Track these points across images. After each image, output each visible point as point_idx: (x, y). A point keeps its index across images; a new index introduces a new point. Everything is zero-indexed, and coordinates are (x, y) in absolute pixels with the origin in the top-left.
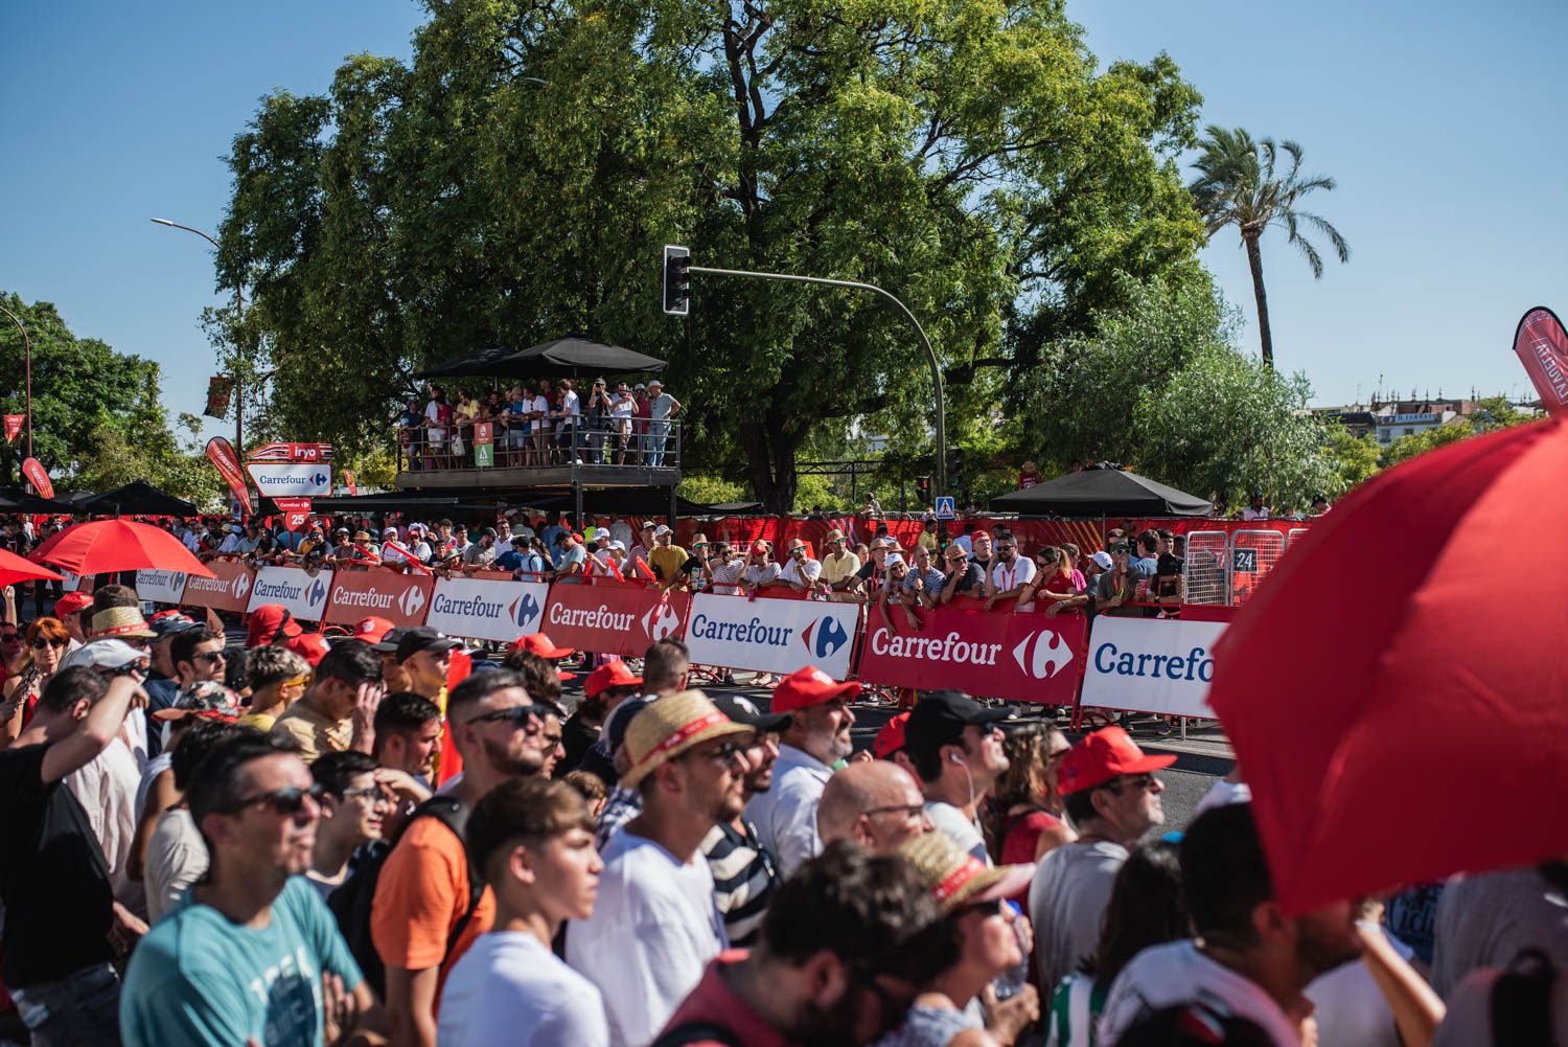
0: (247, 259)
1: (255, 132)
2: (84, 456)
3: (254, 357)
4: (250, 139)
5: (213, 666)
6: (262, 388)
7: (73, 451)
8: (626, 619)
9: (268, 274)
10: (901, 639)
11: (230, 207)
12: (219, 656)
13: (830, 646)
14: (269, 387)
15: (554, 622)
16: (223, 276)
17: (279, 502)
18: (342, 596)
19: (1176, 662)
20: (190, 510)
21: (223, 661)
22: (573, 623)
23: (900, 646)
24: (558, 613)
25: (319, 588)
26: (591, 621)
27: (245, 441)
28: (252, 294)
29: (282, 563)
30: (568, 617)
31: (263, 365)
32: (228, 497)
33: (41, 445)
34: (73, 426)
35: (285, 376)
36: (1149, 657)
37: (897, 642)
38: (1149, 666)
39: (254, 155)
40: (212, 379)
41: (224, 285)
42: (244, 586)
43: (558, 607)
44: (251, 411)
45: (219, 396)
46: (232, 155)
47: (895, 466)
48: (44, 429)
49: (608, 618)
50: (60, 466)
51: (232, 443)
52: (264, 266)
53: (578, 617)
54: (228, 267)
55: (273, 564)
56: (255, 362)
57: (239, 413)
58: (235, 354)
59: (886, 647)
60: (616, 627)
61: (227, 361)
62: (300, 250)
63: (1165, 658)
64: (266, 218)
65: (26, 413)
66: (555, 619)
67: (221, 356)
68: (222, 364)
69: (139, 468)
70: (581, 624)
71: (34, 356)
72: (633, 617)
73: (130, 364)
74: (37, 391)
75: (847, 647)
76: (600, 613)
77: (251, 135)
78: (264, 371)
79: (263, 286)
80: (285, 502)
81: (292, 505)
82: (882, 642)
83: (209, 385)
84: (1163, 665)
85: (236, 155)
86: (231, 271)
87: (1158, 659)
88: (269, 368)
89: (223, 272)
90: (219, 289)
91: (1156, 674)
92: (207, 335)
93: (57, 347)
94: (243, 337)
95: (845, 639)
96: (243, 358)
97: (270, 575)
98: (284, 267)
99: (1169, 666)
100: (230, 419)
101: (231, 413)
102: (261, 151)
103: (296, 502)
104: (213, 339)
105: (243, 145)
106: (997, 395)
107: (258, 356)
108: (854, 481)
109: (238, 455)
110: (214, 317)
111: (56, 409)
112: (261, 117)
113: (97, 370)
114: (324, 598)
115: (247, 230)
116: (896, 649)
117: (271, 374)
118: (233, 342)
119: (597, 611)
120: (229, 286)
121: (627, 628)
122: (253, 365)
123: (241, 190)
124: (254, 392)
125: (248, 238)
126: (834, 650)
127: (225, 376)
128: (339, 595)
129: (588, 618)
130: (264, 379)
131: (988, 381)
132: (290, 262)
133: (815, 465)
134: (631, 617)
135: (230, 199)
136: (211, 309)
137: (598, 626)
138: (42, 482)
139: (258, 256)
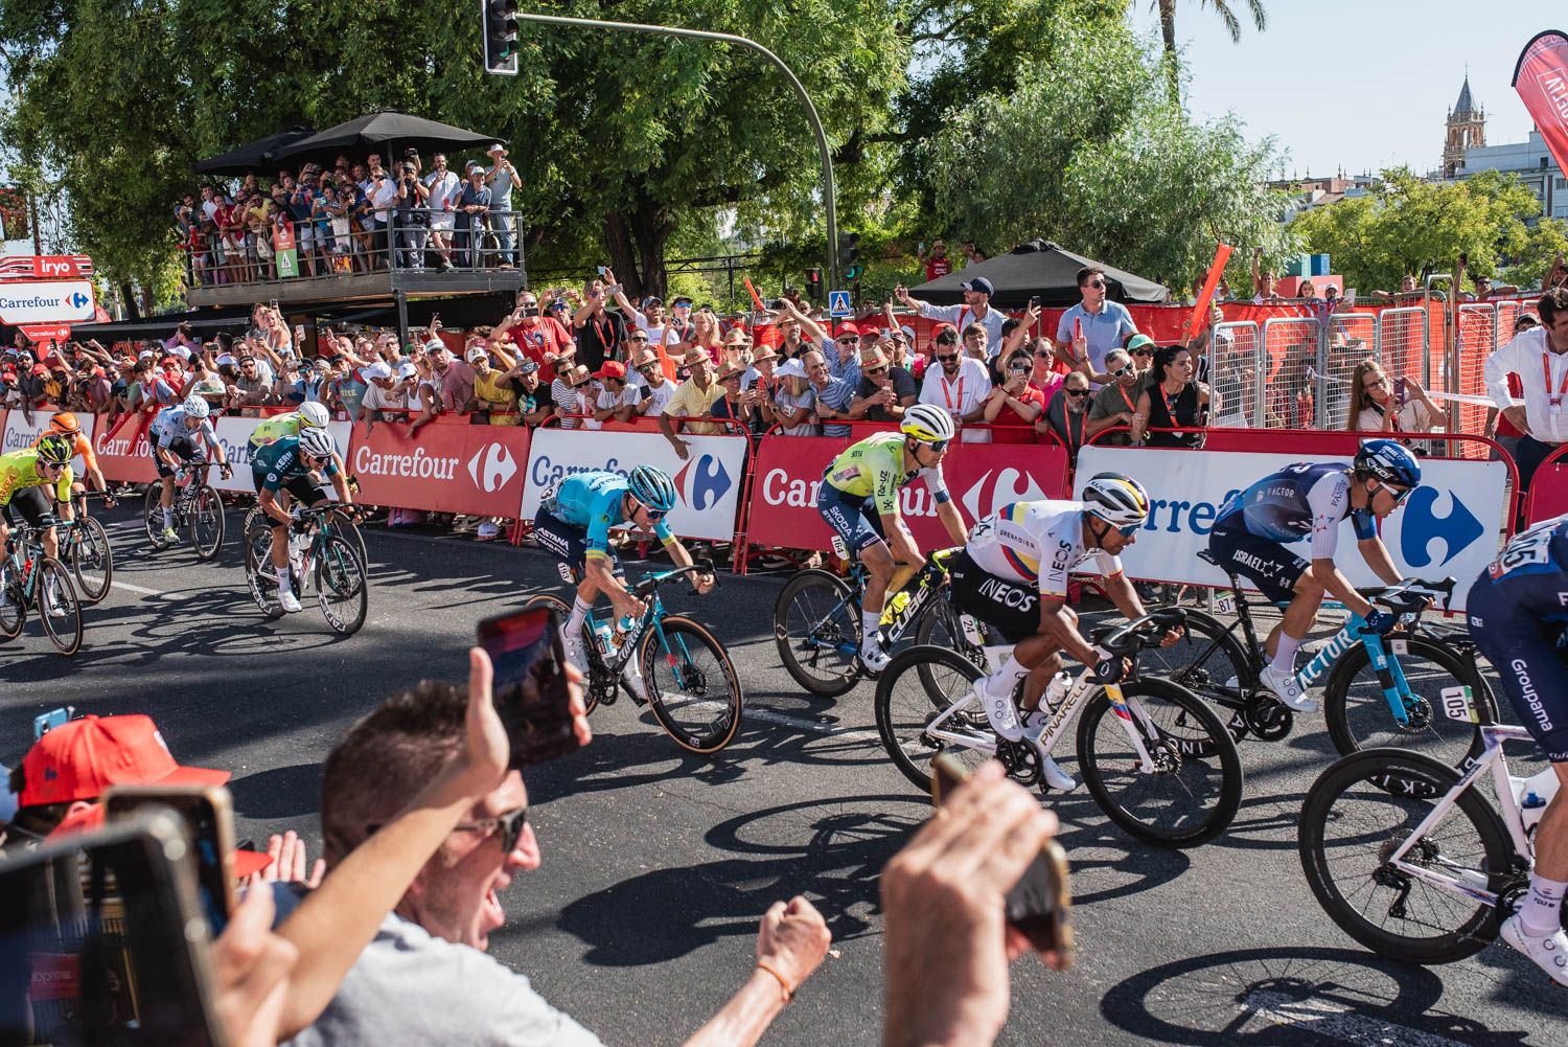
8: (448, 465)
10: (802, 483)
13: (709, 495)
15: (362, 472)
17: (28, 331)
19: (1204, 511)
22: (385, 472)
23: (802, 493)
24: (365, 460)
26: (406, 469)
30: (378, 464)
36: (1163, 504)
37: (798, 487)
38: (1163, 517)
43: (365, 452)
47: (776, 258)
49: (427, 463)
53: (390, 463)
59: (782, 494)
60: (437, 476)
63: (1186, 505)
66: (363, 467)
70: (394, 473)
72: (457, 461)
75: (731, 494)
76: (417, 458)
80: (35, 330)
81: (45, 334)
82: (777, 487)
84: (1184, 515)
87: (1176, 506)
91: (1174, 528)
95: (728, 484)
99: (1193, 516)
103: (50, 330)
106: (891, 175)
108: (731, 279)
116: (796, 498)
119: (412, 455)
121: (450, 477)
126: (715, 502)
129: (402, 465)
131: (879, 160)
133: (687, 262)
134: (454, 462)
137: (414, 474)
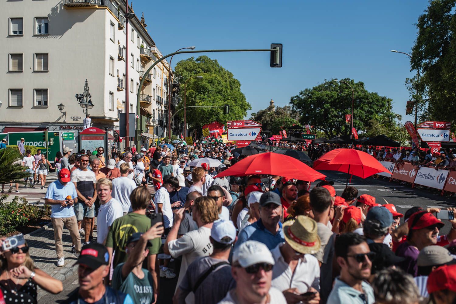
0: (422, 59)
1: (427, 13)
2: (368, 127)
3: (423, 94)
4: (425, 16)
5: (361, 264)
6: (425, 104)
7: (365, 125)
9: (429, 64)
11: (417, 41)
12: (366, 257)
14: (427, 105)
16: (413, 66)
17: (429, 143)
18: (452, 181)
20: (398, 145)
21: (369, 262)
25: (443, 177)
27: (418, 123)
28: (423, 71)
29: (428, 166)
31: (426, 97)
32: (411, 141)
33: (356, 124)
34: (365, 118)
35: (433, 100)
39: (426, 22)
40: (408, 102)
41: (413, 68)
42: (413, 173)
44: (420, 113)
45: (410, 107)
46: (418, 23)
48: (357, 119)
50: (362, 130)
51: (414, 124)
52: (427, 61)
54: (415, 62)
55: (425, 166)
56: (423, 96)
57: (416, 113)
58: (416, 93)
61: (413, 96)
62: (441, 54)
64: (429, 43)
65: (352, 114)
67: (411, 94)
68: (411, 97)
69: (383, 131)
71: (355, 97)
73: (383, 99)
74: (356, 107)
77: (425, 15)
78: (426, 99)
79: (426, 67)
80: (431, 143)
81: (434, 145)
83: (407, 104)
85: (419, 23)
86: (416, 63)
88: (428, 98)
89: (413, 64)
90: (411, 70)
92: (407, 87)
93: (361, 94)
94: (419, 87)
96: (419, 95)
97: (424, 170)
98: (435, 61)
100: (413, 115)
101: (414, 113)
102: (428, 20)
103: (435, 144)
104: (409, 88)
105: (422, 20)
107: (424, 93)
109: (415, 127)
110: (409, 81)
111: (361, 113)
112: (429, 8)
113: (373, 101)
114: (445, 181)
115: (422, 48)
117: (428, 100)
118: (415, 89)
120: (415, 69)
122: (422, 97)
123: (420, 35)
124: (422, 106)
125: (422, 51)
127: (412, 101)
128: (451, 180)
130: (426, 102)
132: (437, 59)
135: (416, 38)
136: (409, 79)
138: (355, 135)
139: (426, 58)
